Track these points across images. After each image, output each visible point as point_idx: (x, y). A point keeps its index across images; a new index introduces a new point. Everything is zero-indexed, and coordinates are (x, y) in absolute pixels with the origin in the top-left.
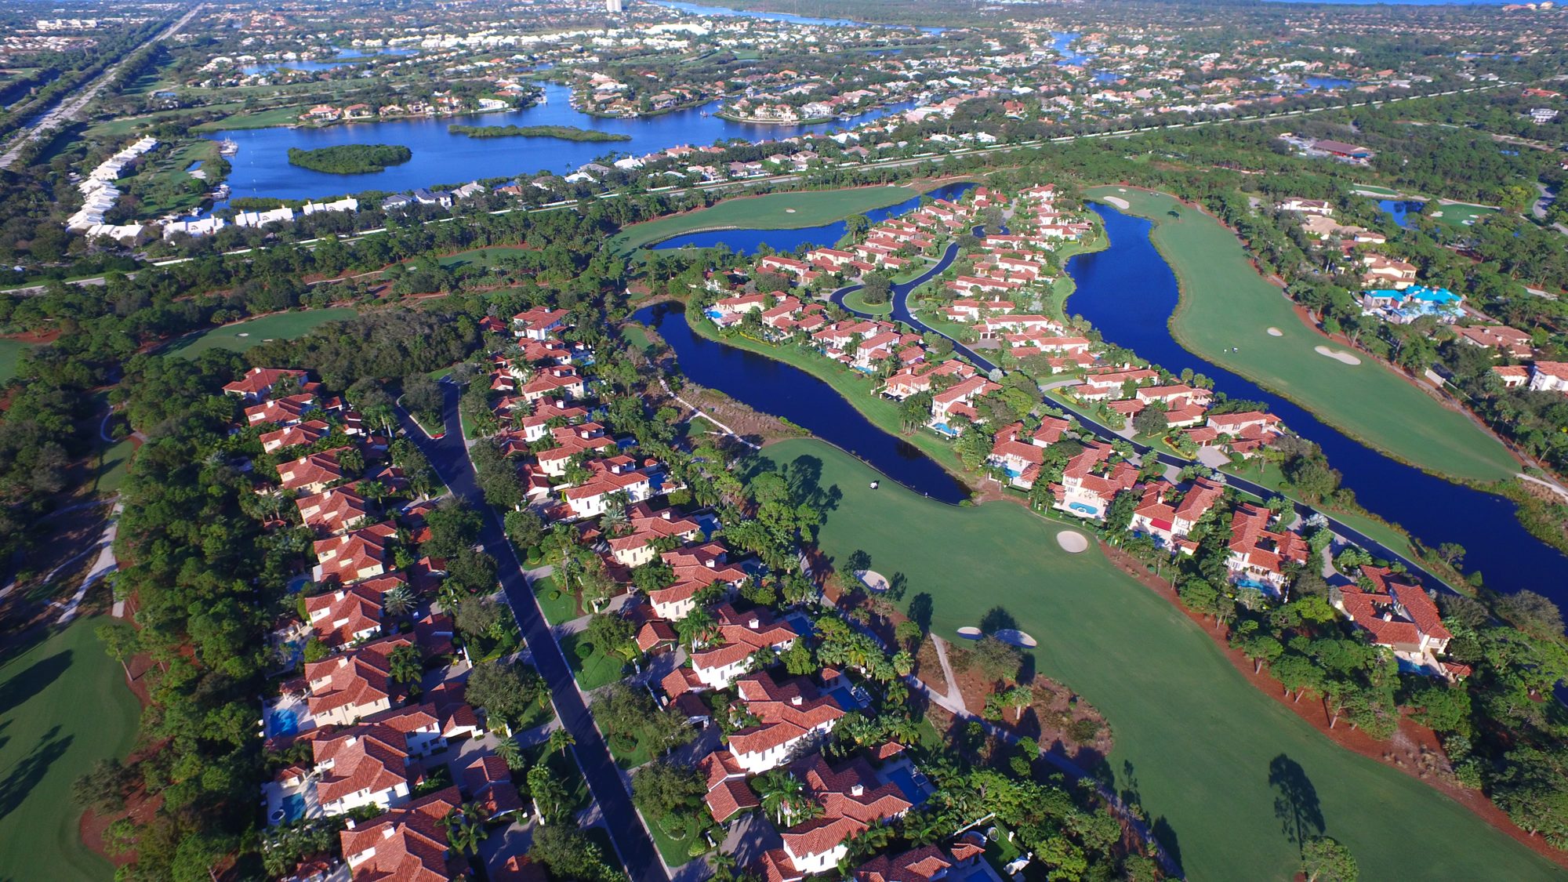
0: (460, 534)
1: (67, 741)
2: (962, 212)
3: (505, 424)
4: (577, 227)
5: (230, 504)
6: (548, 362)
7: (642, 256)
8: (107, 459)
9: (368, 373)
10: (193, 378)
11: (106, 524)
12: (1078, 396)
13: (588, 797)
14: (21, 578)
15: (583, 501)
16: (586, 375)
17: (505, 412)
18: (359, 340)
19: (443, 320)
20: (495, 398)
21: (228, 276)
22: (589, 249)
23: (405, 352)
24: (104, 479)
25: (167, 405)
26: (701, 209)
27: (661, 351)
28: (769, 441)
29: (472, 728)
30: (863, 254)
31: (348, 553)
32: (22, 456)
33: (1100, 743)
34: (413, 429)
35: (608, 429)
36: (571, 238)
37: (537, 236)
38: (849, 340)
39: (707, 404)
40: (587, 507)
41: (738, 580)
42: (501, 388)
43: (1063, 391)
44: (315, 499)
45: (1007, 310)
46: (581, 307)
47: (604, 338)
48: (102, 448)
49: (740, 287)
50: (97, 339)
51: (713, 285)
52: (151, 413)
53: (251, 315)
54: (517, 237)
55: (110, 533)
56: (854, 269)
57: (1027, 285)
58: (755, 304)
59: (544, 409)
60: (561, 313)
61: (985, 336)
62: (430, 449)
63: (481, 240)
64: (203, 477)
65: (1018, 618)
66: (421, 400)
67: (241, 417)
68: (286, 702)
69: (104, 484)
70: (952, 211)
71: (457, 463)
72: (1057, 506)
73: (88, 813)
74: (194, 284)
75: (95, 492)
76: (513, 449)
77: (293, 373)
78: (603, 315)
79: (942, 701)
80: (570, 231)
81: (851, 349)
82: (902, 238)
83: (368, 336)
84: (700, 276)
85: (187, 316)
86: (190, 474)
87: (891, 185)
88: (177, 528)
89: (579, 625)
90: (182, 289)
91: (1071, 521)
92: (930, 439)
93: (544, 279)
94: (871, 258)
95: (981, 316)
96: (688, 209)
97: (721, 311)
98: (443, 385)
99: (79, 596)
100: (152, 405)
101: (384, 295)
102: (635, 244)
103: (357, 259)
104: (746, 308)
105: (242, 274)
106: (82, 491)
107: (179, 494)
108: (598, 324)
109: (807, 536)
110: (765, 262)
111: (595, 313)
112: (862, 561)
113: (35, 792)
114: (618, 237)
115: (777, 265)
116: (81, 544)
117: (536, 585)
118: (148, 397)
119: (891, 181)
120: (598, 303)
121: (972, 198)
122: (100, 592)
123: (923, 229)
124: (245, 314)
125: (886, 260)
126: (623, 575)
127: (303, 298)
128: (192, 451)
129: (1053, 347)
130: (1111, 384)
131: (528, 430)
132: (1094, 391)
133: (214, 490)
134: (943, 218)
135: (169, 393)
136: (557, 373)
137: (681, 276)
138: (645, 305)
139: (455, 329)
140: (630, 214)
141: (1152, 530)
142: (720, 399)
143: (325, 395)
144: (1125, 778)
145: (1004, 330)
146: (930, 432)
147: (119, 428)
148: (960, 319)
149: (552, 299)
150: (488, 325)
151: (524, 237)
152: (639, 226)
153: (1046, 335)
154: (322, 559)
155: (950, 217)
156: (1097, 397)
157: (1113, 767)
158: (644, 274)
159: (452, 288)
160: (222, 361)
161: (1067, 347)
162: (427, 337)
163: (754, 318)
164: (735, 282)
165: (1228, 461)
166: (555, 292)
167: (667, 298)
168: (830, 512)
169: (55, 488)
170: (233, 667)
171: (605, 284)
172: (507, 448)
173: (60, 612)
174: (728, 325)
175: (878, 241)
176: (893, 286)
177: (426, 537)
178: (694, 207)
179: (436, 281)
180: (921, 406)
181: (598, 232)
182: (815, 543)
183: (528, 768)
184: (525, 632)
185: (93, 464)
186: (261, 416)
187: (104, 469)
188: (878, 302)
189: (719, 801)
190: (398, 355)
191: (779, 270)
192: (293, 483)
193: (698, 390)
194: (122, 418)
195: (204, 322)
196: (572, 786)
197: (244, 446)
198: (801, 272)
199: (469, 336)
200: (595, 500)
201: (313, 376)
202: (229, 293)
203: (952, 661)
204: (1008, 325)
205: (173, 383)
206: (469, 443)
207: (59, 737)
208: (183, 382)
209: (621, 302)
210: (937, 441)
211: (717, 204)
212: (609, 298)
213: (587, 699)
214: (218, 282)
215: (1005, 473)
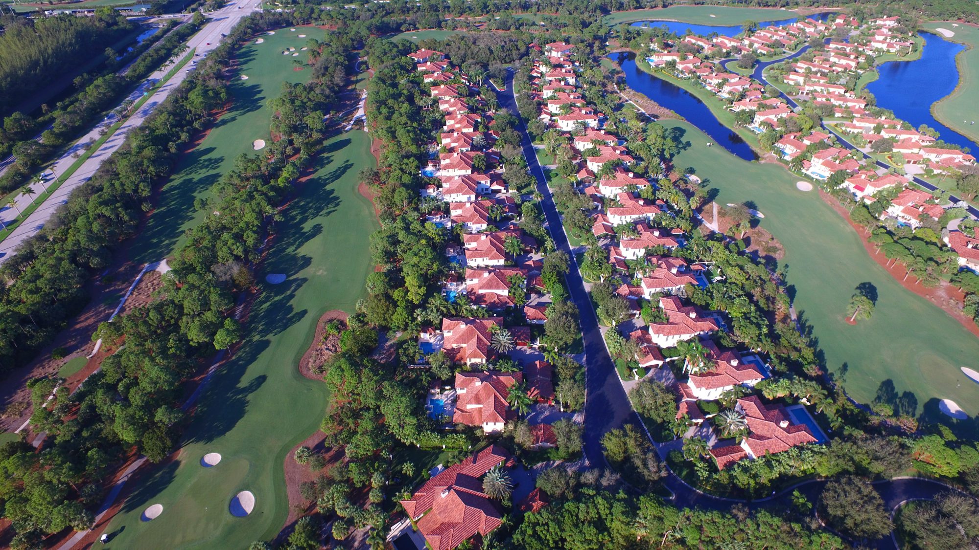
0: (508, 123)
1: (352, 165)
2: (822, 28)
3: (534, 90)
4: (587, 8)
5: (410, 99)
6: (560, 66)
7: (619, 28)
8: (359, 77)
9: (473, 58)
10: (395, 49)
11: (360, 100)
12: (844, 129)
13: (544, 219)
14: (332, 113)
15: (565, 122)
16: (578, 75)
17: (535, 84)
18: (470, 44)
19: (511, 41)
20: (532, 78)
21: (408, 11)
22: (591, 20)
23: (491, 52)
24: (358, 84)
25: (385, 58)
26: (660, 9)
27: (618, 73)
28: (661, 118)
29: (502, 188)
30: (746, 42)
31: (459, 122)
32: (330, 70)
33: (777, 256)
34: (490, 85)
35: (583, 97)
36: (582, 13)
37: (564, 10)
38: (720, 81)
39: (636, 98)
40: (567, 125)
41: (629, 161)
42: (535, 74)
43: (836, 125)
44: (447, 102)
45: (822, 81)
46: (580, 45)
47: (590, 61)
48: (357, 74)
49: (669, 49)
50: (355, 29)
51: (654, 46)
52: (378, 61)
53: (418, 29)
54: (554, 9)
55: (362, 104)
56: (738, 50)
57: (844, 72)
58: (675, 58)
59: (554, 84)
60: (571, 46)
61: (802, 93)
62: (499, 95)
63: (534, 9)
64: (400, 87)
65: (759, 207)
66: (497, 73)
67: (415, 67)
68: (430, 168)
69: (358, 86)
70: (816, 27)
71: (510, 102)
72: (804, 171)
73: (361, 184)
74: (393, 12)
75: (355, 89)
76: (536, 99)
77: (439, 53)
78: (592, 52)
79: (708, 225)
80: (583, 9)
81: (720, 86)
82: (775, 37)
83: (474, 43)
84: (648, 40)
85: (391, 25)
86: (395, 85)
87: (783, 9)
88: (391, 102)
89: (553, 167)
90: (388, 13)
91: (808, 178)
92: (747, 132)
93: (565, 31)
94: (751, 45)
95: (805, 83)
96: (652, 8)
97: (654, 59)
98: (507, 70)
99: (352, 122)
100: (378, 57)
101: (481, 28)
102: (617, 22)
103: (470, 9)
104: (669, 58)
105: (415, 9)
106: (350, 88)
107: (391, 91)
108: (588, 54)
109: (667, 156)
110: (687, 39)
111: (588, 50)
112: (692, 171)
113: (343, 176)
114: (608, 17)
115: (693, 41)
116: (351, 106)
117: (537, 151)
118: (377, 54)
119: (784, 6)
120: (591, 46)
121: (833, 21)
122: (359, 122)
123: (792, 34)
124: (416, 29)
125: (759, 48)
126: (577, 152)
127: (443, 24)
128: (395, 77)
129: (841, 103)
130: (867, 125)
131: (545, 92)
132: (855, 127)
133: (405, 92)
134: (807, 30)
135: (385, 54)
136: (564, 71)
137: (638, 39)
138: (615, 51)
139: (517, 46)
140: (618, 5)
141: (852, 190)
142: (643, 98)
143: (452, 65)
144: (783, 269)
145: (815, 91)
146: (749, 130)
147: (364, 67)
148: (792, 83)
149: (567, 41)
150: (533, 47)
151: (557, 9)
152: (622, 13)
153: (841, 97)
154: (448, 124)
155: (812, 30)
156: (856, 131)
157: (779, 265)
158: (618, 36)
159: (517, 29)
160: (408, 44)
161: (850, 104)
162: (503, 47)
163: (672, 65)
164: (666, 46)
165: (923, 172)
166: (569, 37)
167: (628, 50)
168: (682, 151)
169: (342, 84)
170: (413, 149)
171: (596, 38)
172: (534, 98)
173: (345, 126)
174: (657, 66)
175: (759, 37)
176: (758, 62)
177: (493, 124)
178: (656, 7)
179: (509, 24)
180: (750, 117)
181: (598, 11)
182: (671, 160)
183: (523, 203)
184: (529, 165)
185: (354, 79)
186: (424, 68)
187: (357, 81)
188: (746, 68)
189: (598, 229)
190: (488, 52)
191: (694, 44)
192: (436, 95)
193: (632, 92)
194: (365, 63)
195: (397, 29)
196: (540, 214)
197: (416, 79)
198: (706, 47)
199: (523, 49)
200: (571, 123)
201: (447, 57)
202: (410, 17)
203: (719, 213)
204: (818, 89)
205: (387, 50)
206: (515, 95)
207: (349, 163)
208: (391, 50)
209: (603, 47)
210: (750, 134)
211: (670, 7)
212: (597, 44)
213: (551, 191)
214: (403, 12)
215: (781, 152)
